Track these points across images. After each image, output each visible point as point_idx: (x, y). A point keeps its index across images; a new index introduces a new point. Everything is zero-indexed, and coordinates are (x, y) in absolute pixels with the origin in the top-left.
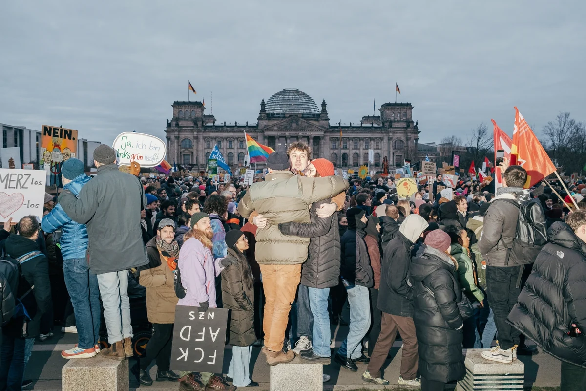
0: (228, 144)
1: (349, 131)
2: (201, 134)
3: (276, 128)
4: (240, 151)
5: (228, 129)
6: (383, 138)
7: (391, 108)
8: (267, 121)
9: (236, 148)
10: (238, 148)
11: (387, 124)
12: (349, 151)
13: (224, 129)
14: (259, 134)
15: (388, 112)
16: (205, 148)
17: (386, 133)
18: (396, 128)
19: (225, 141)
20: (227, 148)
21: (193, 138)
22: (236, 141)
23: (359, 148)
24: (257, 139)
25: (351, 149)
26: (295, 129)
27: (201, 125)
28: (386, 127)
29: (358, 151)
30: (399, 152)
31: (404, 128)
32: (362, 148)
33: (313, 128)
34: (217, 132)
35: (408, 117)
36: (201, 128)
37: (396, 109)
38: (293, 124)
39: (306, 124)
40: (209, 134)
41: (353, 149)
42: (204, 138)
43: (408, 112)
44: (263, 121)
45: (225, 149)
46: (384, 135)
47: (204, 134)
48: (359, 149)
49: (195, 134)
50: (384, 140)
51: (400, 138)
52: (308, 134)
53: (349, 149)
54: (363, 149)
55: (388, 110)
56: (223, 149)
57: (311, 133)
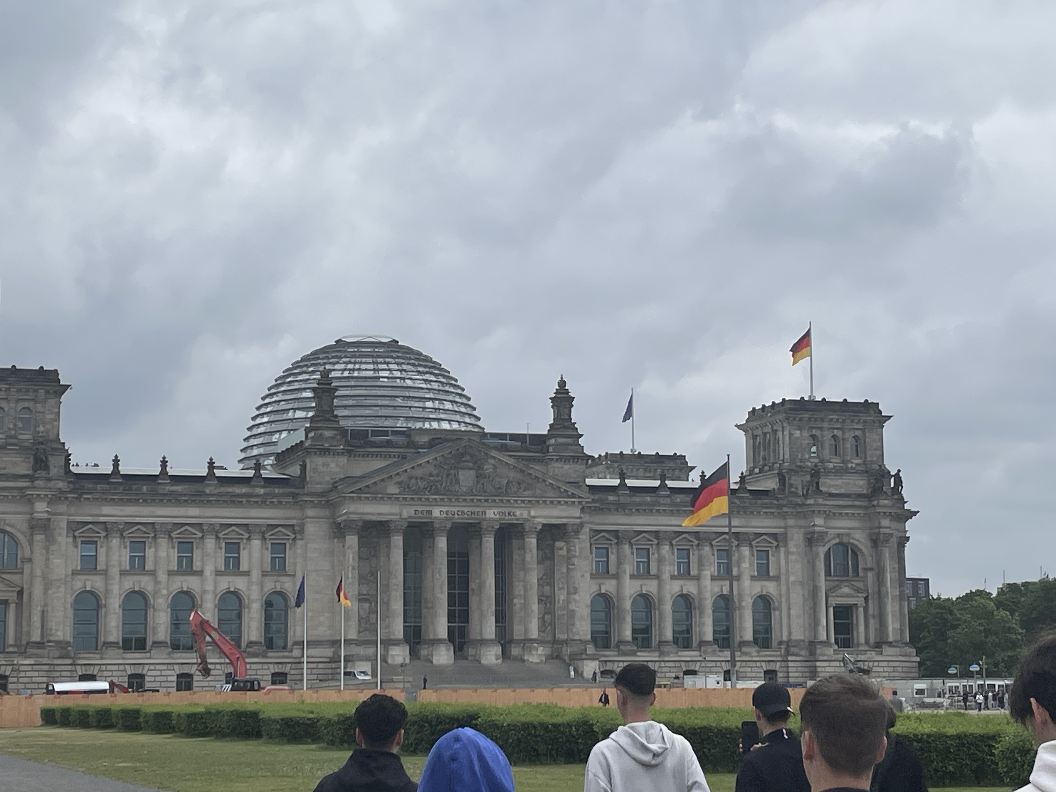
0: (174, 554)
1: (660, 505)
2: (62, 508)
3: (393, 489)
4: (225, 583)
5: (179, 488)
6: (786, 534)
7: (810, 419)
8: (343, 460)
9: (209, 571)
10: (218, 573)
11: (798, 481)
12: (660, 587)
13: (161, 489)
14: (310, 512)
15: (797, 433)
16: (74, 573)
17: (798, 516)
18: (831, 495)
19: (163, 542)
20: (171, 573)
21: (25, 527)
22: (210, 543)
23: (694, 572)
24: (302, 532)
25: (666, 576)
26: (470, 492)
27: (62, 472)
28: (795, 494)
29: (690, 588)
30: (846, 590)
31: (859, 496)
32: (707, 574)
33: (538, 492)
34: (129, 502)
35: (871, 455)
36: (61, 485)
37: (825, 425)
38: (462, 475)
39: (513, 475)
40: (95, 511)
41: (673, 577)
42: (73, 527)
43: (871, 437)
44: (328, 459)
45: (162, 576)
46: (791, 522)
47: (72, 510)
48: (698, 578)
49: (41, 507)
50: (791, 544)
51: (848, 535)
52: (521, 513)
53: (657, 577)
54: (713, 578)
55: (800, 429)
56: (153, 573)
57: (533, 513)
